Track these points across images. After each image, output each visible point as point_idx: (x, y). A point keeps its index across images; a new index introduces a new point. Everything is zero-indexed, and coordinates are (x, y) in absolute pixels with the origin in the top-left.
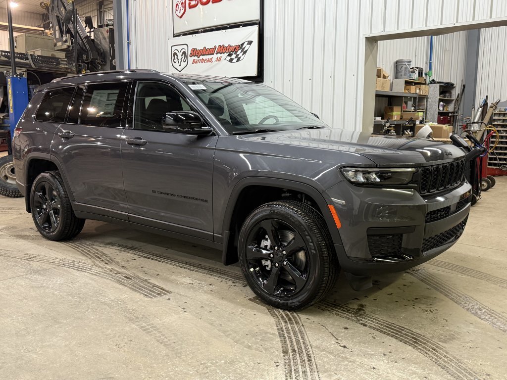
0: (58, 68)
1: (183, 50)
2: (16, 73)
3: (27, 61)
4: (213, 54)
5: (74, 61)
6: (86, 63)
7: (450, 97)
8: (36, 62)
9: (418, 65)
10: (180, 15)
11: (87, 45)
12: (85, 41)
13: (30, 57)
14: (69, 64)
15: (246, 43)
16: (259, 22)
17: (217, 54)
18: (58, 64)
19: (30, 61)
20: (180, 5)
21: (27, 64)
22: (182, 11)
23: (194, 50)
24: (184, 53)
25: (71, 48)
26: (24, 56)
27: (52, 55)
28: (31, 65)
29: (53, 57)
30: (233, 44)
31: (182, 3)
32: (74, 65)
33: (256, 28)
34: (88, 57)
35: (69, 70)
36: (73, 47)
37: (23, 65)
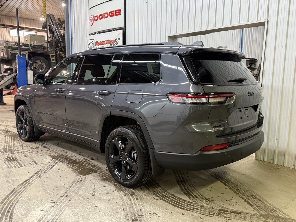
0: (45, 51)
1: (92, 42)
2: (20, 53)
3: (29, 48)
4: (104, 44)
5: (53, 47)
6: (60, 48)
7: (255, 66)
8: (33, 48)
9: (233, 49)
10: (91, 24)
11: (61, 40)
12: (60, 37)
13: (30, 46)
14: (50, 49)
15: (118, 39)
16: (124, 28)
17: (106, 44)
18: (45, 49)
19: (30, 48)
20: (91, 19)
21: (28, 49)
22: (92, 23)
23: (97, 42)
24: (93, 44)
25: (52, 41)
26: (26, 45)
27: (42, 44)
28: (30, 50)
29: (42, 46)
30: (112, 39)
31: (92, 19)
32: (53, 49)
33: (121, 31)
34: (61, 45)
35: (50, 52)
36: (53, 40)
37: (26, 49)
